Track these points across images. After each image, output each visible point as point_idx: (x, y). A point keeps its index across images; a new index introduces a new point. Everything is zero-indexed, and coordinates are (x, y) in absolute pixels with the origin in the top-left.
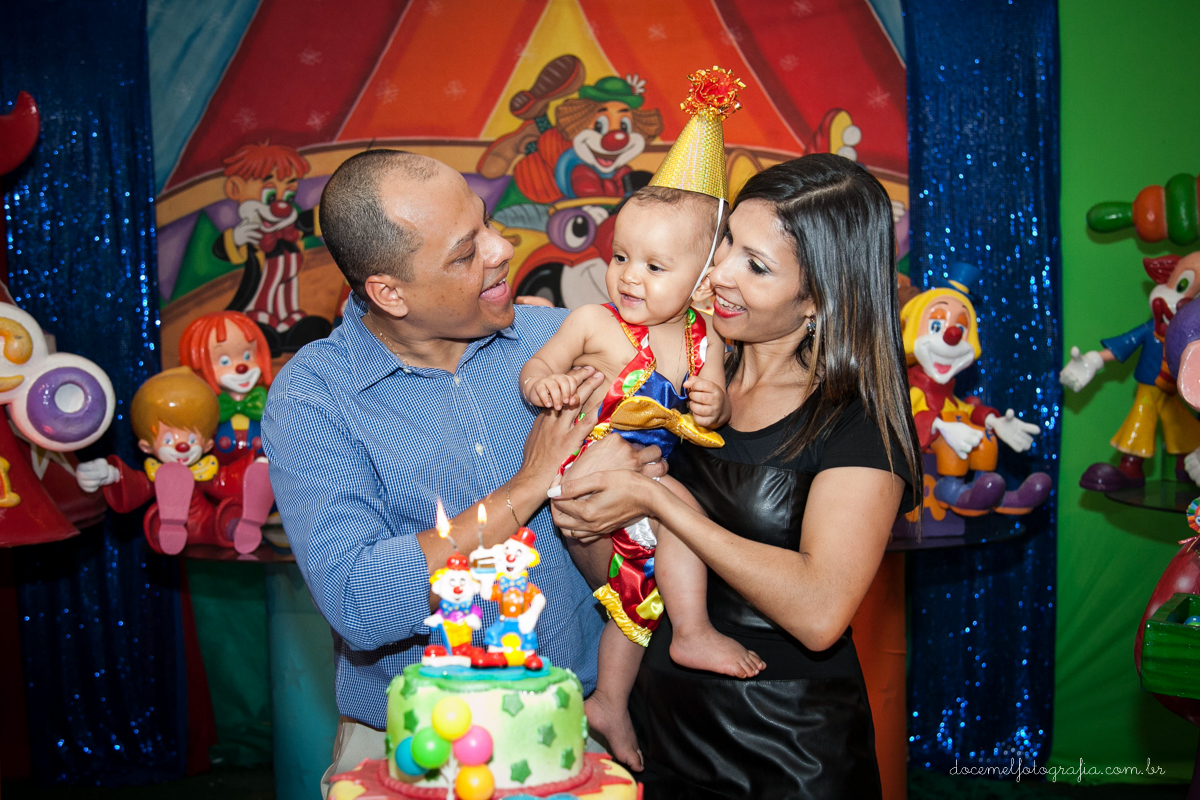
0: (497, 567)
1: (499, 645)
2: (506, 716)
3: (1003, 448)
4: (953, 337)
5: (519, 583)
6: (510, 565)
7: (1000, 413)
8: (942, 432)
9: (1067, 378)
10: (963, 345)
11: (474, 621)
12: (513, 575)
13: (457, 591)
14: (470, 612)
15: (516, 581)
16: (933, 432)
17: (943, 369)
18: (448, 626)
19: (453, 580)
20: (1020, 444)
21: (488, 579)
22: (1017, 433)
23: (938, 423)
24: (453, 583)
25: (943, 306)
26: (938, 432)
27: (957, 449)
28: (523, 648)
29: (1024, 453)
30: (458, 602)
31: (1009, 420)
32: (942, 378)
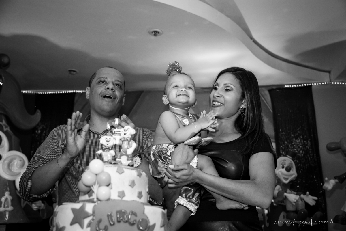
0: (121, 134)
1: (120, 158)
2: (118, 174)
3: (307, 204)
4: (288, 169)
5: (128, 138)
6: (125, 132)
7: (305, 194)
8: (287, 197)
9: (325, 187)
10: (291, 172)
11: (112, 152)
12: (126, 136)
13: (108, 141)
14: (112, 149)
15: (127, 138)
16: (284, 197)
17: (286, 179)
18: (104, 154)
19: (106, 138)
20: (312, 203)
21: (118, 137)
22: (311, 200)
23: (285, 194)
24: (106, 139)
25: (285, 161)
26: (286, 197)
27: (292, 201)
28: (128, 160)
29: (313, 206)
30: (108, 146)
31: (308, 196)
32: (286, 182)
